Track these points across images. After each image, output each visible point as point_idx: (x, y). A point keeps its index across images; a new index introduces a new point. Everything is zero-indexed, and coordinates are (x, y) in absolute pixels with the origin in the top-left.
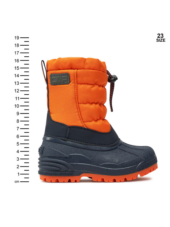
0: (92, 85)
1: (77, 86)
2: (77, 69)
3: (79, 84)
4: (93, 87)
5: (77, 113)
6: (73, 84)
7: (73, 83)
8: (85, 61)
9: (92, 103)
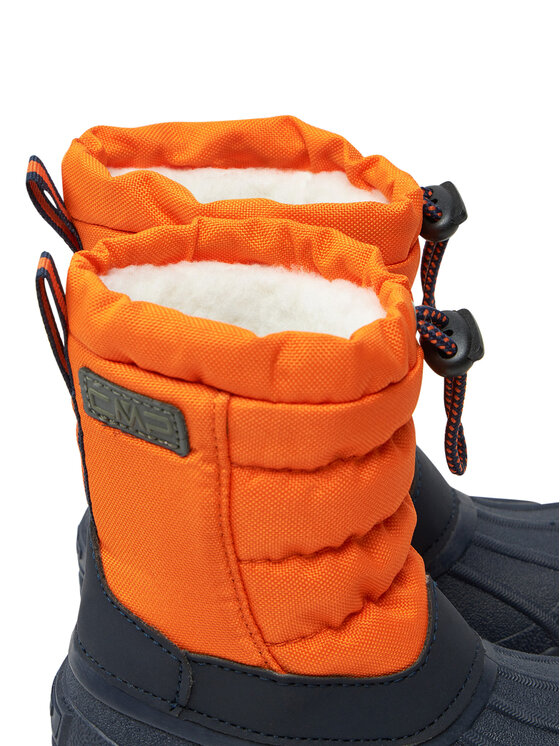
1: (231, 475)
2: (232, 395)
3: (242, 467)
5: (232, 605)
6: (210, 468)
7: (204, 460)
8: (274, 359)
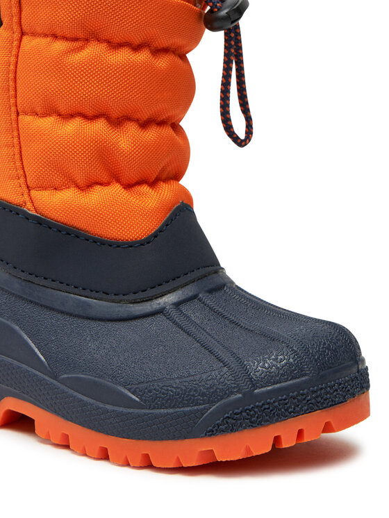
0: (75, 39)
1: (21, 40)
3: (27, 34)
4: (81, 49)
6: (7, 34)
9: (71, 116)
